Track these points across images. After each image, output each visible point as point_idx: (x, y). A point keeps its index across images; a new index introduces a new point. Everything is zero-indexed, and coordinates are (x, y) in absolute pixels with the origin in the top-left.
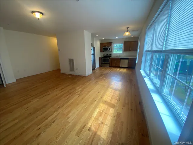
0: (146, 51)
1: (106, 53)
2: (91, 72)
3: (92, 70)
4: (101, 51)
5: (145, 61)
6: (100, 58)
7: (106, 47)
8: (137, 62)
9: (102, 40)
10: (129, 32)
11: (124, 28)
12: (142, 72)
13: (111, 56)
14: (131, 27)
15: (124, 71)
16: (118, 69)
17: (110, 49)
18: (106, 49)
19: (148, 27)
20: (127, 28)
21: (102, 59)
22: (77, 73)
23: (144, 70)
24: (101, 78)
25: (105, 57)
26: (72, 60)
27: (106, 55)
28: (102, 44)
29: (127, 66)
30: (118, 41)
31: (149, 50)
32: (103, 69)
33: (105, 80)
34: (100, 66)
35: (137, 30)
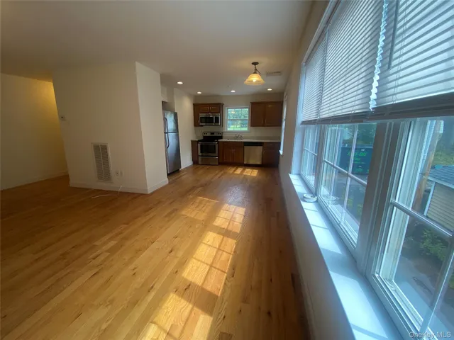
0: (303, 123)
1: (208, 129)
2: (165, 180)
3: (168, 175)
4: (196, 124)
5: (302, 150)
6: (192, 142)
7: (208, 113)
8: (281, 152)
9: (196, 97)
10: (260, 73)
11: (247, 63)
12: (294, 179)
13: (221, 137)
14: (264, 62)
15: (254, 173)
16: (239, 171)
17: (217, 119)
18: (209, 121)
19: (305, 59)
20: (255, 64)
21: (199, 145)
22: (118, 184)
23: (299, 175)
24: (191, 197)
25: (206, 139)
26: (104, 148)
27: (209, 135)
28: (197, 107)
29: (259, 163)
30: (236, 101)
31: (312, 117)
32: (201, 172)
33: (201, 202)
34: (195, 162)
35: (279, 73)
